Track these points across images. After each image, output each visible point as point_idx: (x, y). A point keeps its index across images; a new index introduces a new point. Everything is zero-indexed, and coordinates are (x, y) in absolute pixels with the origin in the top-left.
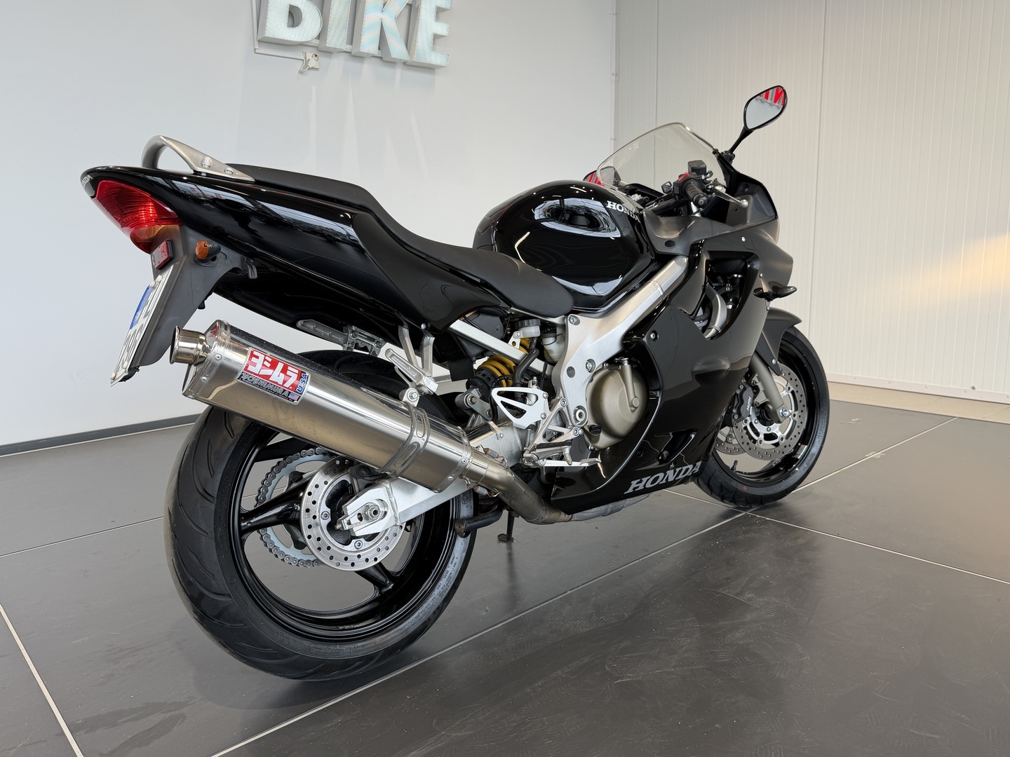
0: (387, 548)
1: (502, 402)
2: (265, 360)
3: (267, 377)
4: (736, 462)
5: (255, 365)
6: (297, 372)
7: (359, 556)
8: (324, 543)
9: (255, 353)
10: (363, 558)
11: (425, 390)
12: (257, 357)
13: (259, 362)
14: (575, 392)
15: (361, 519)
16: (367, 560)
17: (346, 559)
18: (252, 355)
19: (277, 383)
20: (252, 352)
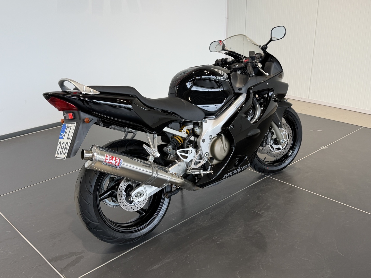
0: (144, 204)
1: (180, 154)
2: (110, 157)
3: (111, 163)
4: (265, 158)
5: (107, 159)
6: (119, 159)
7: (135, 207)
8: (125, 204)
9: (107, 156)
10: (136, 207)
11: (156, 157)
12: (108, 157)
13: (108, 158)
14: (205, 147)
15: (136, 197)
16: (138, 208)
17: (131, 208)
18: (107, 157)
19: (113, 164)
20: (106, 155)
